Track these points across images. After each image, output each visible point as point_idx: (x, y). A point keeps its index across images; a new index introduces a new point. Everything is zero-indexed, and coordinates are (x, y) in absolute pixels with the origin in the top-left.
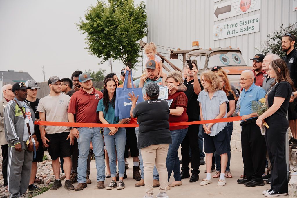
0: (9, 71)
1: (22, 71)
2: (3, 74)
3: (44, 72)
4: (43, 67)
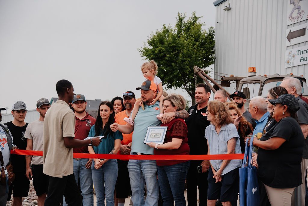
0: (96, 100)
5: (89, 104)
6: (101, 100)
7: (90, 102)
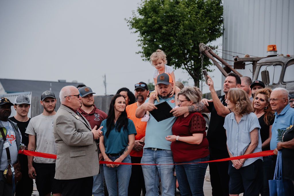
0: (59, 81)
1: (76, 81)
2: (52, 84)
3: (105, 83)
4: (104, 76)
5: (50, 87)
6: (65, 81)
7: (51, 84)
